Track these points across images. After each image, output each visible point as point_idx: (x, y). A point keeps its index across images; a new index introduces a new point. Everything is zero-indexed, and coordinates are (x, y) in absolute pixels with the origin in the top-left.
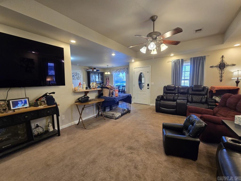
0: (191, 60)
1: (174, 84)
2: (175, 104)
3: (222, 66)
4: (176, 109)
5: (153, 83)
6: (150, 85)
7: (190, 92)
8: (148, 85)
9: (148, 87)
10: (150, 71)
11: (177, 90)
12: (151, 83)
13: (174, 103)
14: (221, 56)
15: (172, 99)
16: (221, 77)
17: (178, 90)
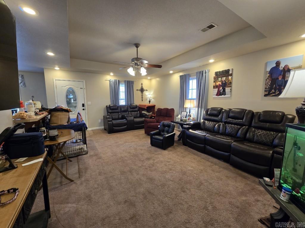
0: (125, 83)
1: (114, 103)
2: (126, 121)
3: (142, 90)
4: (127, 126)
5: (89, 103)
6: (86, 105)
7: (129, 110)
8: (83, 105)
9: (84, 108)
10: (85, 87)
11: (119, 109)
12: (87, 103)
13: (124, 121)
14: (141, 84)
15: (118, 118)
16: (142, 97)
17: (121, 109)
